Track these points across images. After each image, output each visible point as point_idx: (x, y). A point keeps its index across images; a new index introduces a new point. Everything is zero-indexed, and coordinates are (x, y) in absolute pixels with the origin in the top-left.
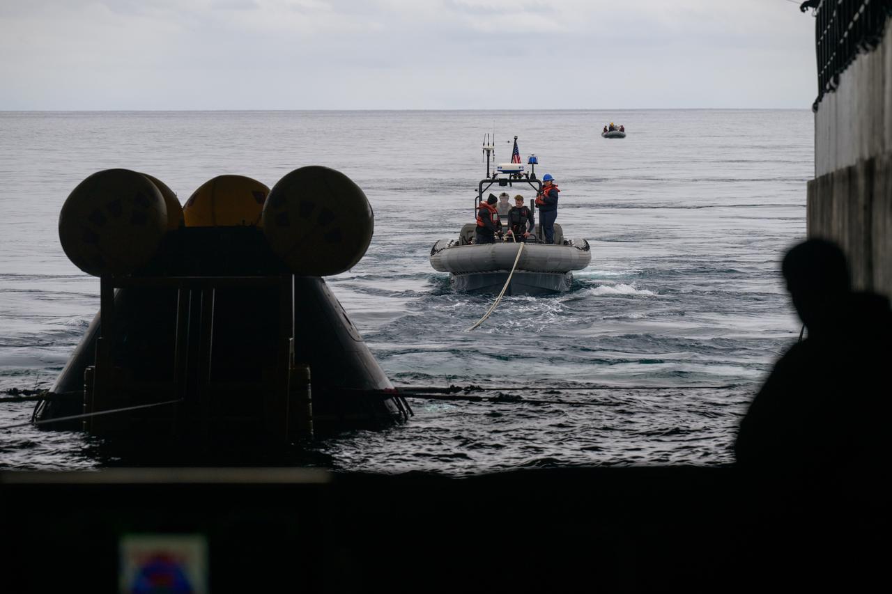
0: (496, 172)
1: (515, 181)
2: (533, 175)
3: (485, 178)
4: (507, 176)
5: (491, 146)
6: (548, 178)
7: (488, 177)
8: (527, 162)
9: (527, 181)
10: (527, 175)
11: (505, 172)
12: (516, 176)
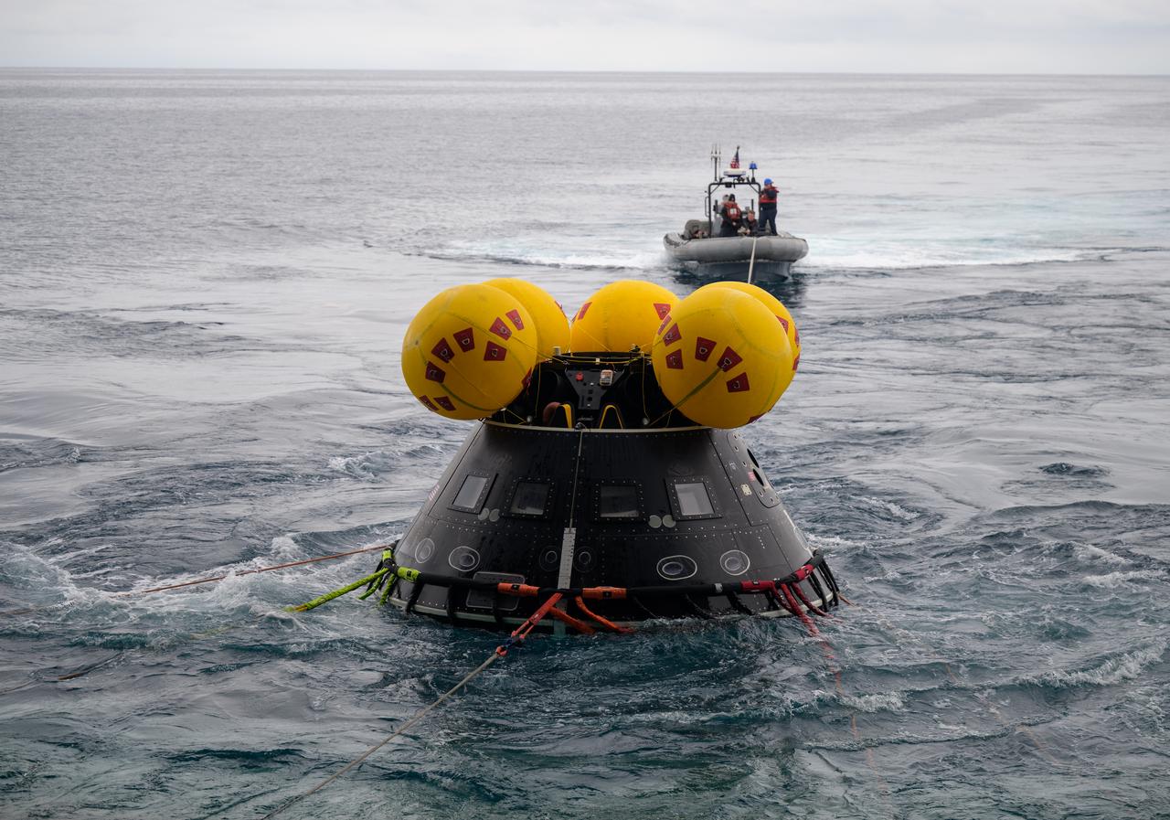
0: (722, 176)
1: (739, 183)
2: (753, 179)
3: (713, 181)
4: (731, 180)
5: (718, 155)
6: (768, 182)
7: (716, 180)
8: (749, 167)
9: (749, 183)
10: (748, 179)
11: (730, 176)
12: (740, 179)
